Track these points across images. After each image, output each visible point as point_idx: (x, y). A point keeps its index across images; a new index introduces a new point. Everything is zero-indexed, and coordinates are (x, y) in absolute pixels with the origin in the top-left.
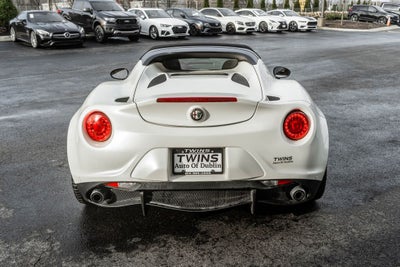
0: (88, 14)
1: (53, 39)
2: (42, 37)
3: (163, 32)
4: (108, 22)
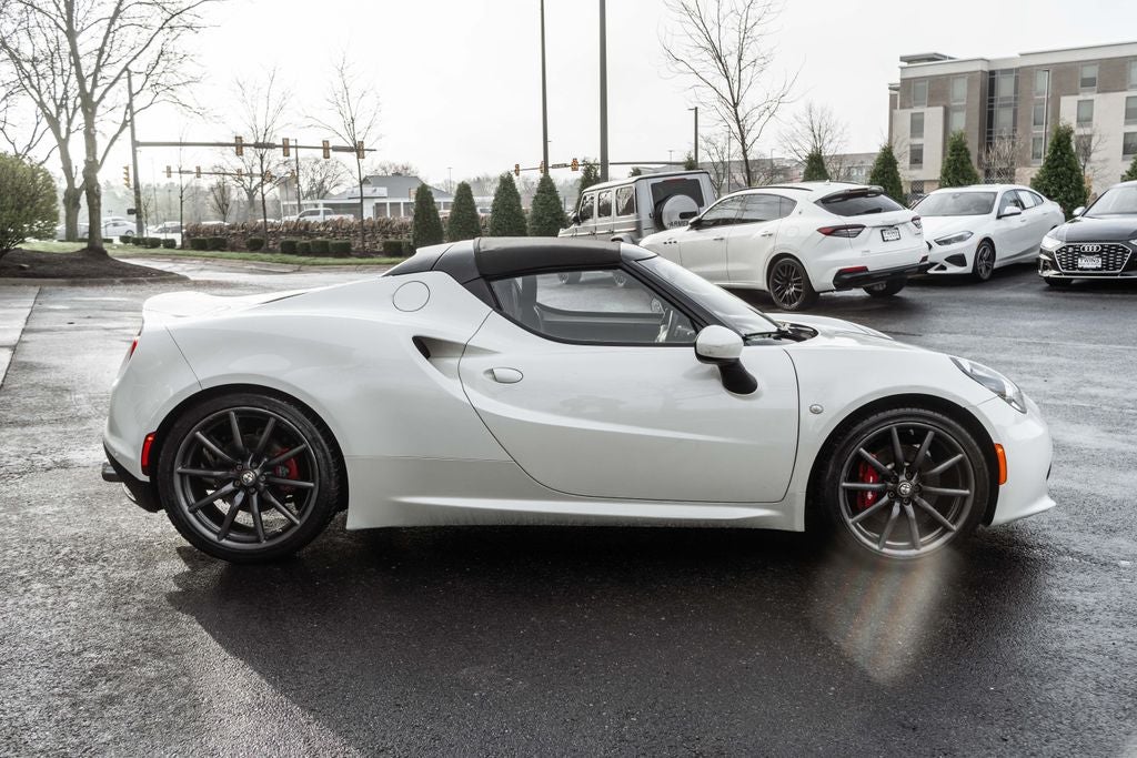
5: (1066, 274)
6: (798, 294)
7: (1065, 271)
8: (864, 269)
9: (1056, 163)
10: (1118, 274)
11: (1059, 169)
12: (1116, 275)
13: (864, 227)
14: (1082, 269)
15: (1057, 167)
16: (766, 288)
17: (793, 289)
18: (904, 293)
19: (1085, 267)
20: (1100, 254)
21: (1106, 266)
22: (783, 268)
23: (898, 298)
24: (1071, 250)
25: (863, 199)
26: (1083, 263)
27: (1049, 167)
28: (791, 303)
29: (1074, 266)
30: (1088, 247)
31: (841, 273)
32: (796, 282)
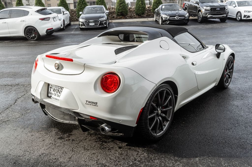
0: (196, 5)
1: (169, 20)
2: (164, 19)
3: (245, 16)
4: (206, 10)
5: (87, 27)
6: (35, 36)
7: (87, 26)
8: (52, 29)
9: (63, 2)
10: (98, 26)
11: (64, 3)
12: (97, 26)
13: (50, 18)
14: (90, 26)
15: (63, 3)
16: (24, 35)
17: (33, 35)
18: (54, 34)
19: (91, 25)
20: (94, 22)
21: (95, 25)
22: (29, 30)
23: (52, 35)
24: (87, 21)
25: (44, 10)
26: (91, 24)
27: (61, 3)
28: (33, 39)
29: (89, 25)
30: (91, 21)
31: (48, 30)
32: (34, 33)
